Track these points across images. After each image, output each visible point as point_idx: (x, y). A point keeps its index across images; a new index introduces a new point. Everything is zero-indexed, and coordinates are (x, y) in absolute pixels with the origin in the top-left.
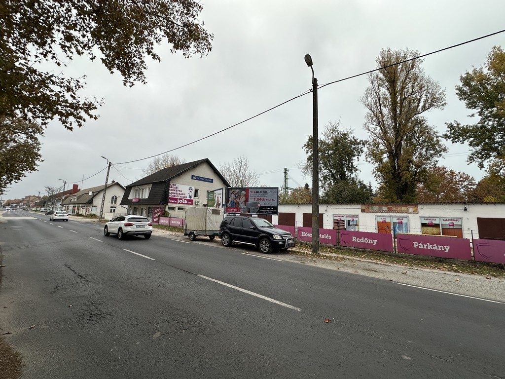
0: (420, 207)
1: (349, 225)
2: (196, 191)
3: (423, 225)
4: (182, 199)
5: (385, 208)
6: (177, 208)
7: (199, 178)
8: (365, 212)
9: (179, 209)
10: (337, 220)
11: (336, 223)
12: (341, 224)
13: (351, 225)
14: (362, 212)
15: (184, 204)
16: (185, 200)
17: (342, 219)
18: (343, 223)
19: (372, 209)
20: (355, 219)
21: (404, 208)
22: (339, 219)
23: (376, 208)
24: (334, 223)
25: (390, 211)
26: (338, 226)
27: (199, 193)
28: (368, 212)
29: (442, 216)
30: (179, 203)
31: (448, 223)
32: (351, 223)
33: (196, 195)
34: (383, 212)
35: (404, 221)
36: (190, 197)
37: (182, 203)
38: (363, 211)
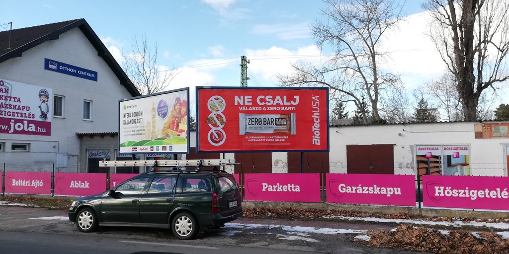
1: (449, 164)
2: (58, 100)
4: (22, 121)
6: (8, 146)
7: (62, 68)
8: (482, 138)
9: (14, 147)
10: (424, 156)
11: (422, 162)
12: (432, 165)
13: (455, 165)
14: (476, 137)
15: (28, 133)
16: (29, 122)
17: (435, 153)
18: (437, 162)
19: (498, 131)
20: (462, 153)
22: (429, 155)
23: (504, 129)
24: (418, 162)
26: (427, 168)
27: (65, 106)
28: (491, 137)
30: (16, 132)
32: (453, 161)
33: (57, 111)
36: (44, 115)
37: (23, 132)
38: (479, 135)
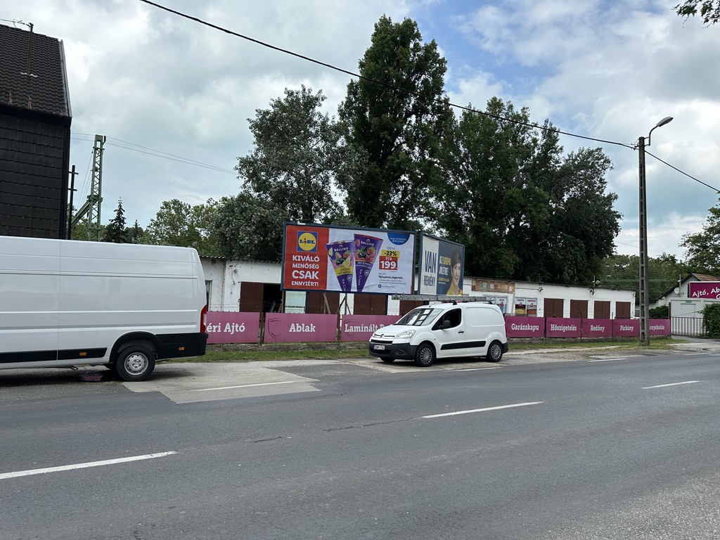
0: (517, 285)
3: (517, 307)
5: (492, 286)
8: (475, 290)
14: (472, 290)
19: (482, 286)
21: (506, 287)
23: (485, 285)
25: (496, 290)
28: (478, 291)
29: (528, 297)
31: (530, 303)
34: (490, 291)
35: (504, 303)
38: (473, 288)
